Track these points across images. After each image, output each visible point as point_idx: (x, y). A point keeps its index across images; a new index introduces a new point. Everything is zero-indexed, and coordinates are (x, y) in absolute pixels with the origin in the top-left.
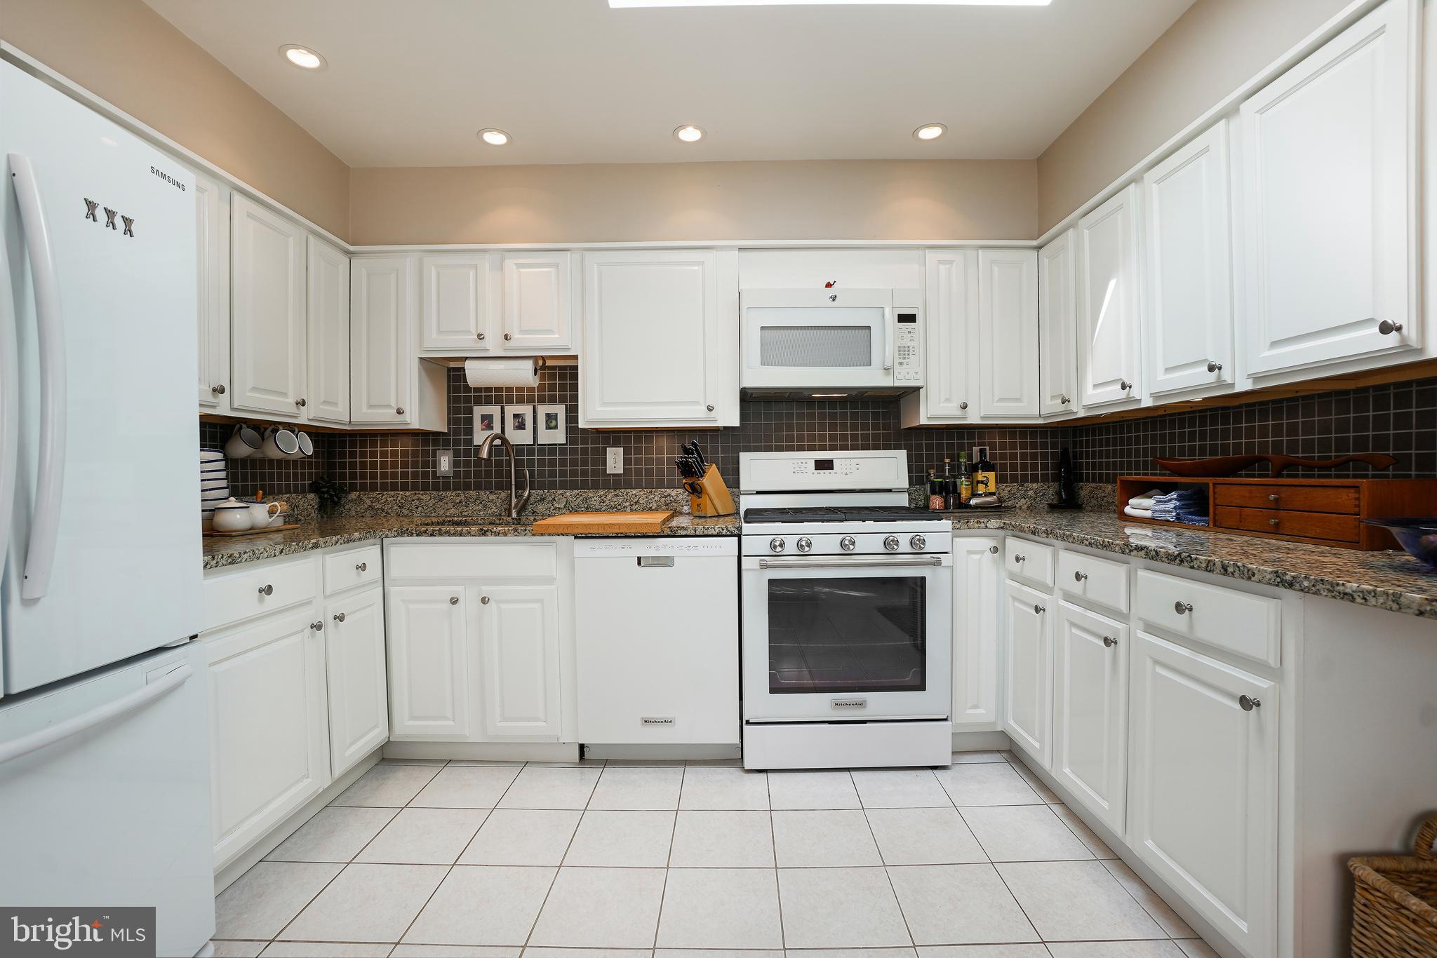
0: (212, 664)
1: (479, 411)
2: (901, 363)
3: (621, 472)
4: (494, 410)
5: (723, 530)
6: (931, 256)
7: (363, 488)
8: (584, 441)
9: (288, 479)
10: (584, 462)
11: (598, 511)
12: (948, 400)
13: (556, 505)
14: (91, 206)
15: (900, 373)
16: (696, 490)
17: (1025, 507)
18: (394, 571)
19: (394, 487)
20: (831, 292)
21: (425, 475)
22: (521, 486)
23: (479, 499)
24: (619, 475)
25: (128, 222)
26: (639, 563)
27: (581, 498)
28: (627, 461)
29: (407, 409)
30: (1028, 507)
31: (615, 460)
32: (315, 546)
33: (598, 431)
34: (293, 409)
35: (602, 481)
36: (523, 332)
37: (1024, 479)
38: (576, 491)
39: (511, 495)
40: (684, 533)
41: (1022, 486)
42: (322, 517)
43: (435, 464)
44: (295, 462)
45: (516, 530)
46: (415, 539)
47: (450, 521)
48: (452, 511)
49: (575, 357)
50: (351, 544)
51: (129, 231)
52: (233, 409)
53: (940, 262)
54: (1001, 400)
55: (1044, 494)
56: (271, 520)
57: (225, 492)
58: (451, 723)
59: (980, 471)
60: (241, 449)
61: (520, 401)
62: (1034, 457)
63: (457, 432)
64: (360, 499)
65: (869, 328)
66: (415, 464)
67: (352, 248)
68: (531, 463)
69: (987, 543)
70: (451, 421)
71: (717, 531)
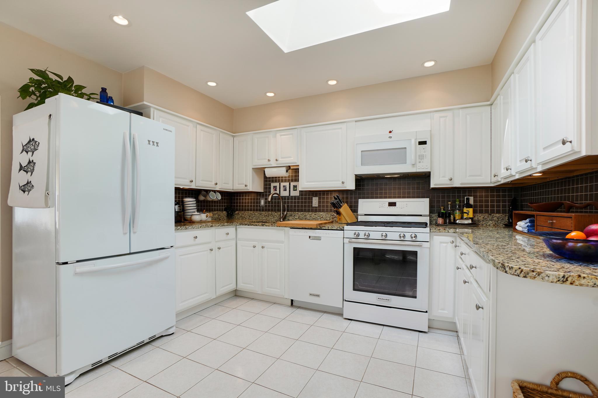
0: (180, 256)
1: (273, 185)
2: (420, 162)
3: (317, 206)
4: (277, 184)
5: (338, 228)
6: (437, 115)
7: (240, 210)
8: (306, 195)
9: (217, 207)
10: (305, 202)
11: (309, 220)
12: (444, 177)
13: (296, 217)
14: (149, 141)
15: (419, 166)
16: (339, 213)
17: (492, 225)
18: (239, 236)
19: (248, 210)
20: (391, 135)
21: (257, 206)
22: (284, 211)
23: (272, 214)
24: (317, 207)
25: (157, 143)
26: (310, 238)
27: (304, 215)
28: (319, 202)
29: (248, 185)
30: (494, 225)
31: (315, 201)
32: (212, 226)
33: (310, 191)
34: (214, 186)
35: (311, 209)
36: (282, 158)
37: (493, 212)
38: (302, 213)
39: (281, 214)
40: (324, 228)
41: (490, 215)
42: (228, 219)
43: (260, 203)
44: (215, 201)
45: (272, 225)
46: (244, 226)
47: (261, 222)
48: (264, 218)
49: (298, 166)
50: (224, 227)
51: (158, 146)
52: (196, 186)
53: (441, 117)
54: (470, 176)
55: (503, 219)
56: (207, 219)
57: (196, 210)
58: (253, 286)
59: (465, 208)
60: (202, 198)
61: (285, 181)
62: (498, 201)
63: (266, 192)
64: (238, 213)
65: (405, 148)
66: (254, 203)
67: (234, 135)
68: (288, 203)
69: (450, 239)
70: (265, 188)
71: (336, 228)
